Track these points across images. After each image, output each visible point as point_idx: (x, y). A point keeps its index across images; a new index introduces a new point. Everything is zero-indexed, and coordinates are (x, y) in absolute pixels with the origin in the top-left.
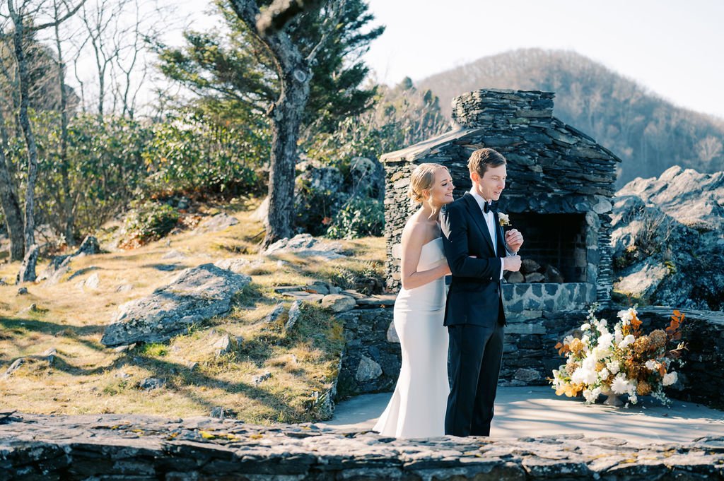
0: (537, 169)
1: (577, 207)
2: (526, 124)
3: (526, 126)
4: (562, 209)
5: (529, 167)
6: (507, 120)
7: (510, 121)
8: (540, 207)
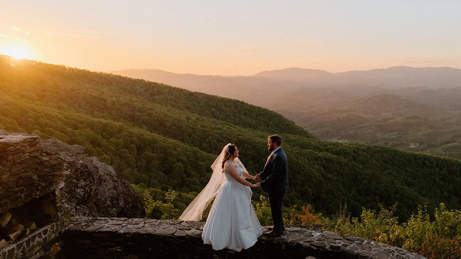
0: (35, 177)
1: (52, 189)
2: (28, 156)
3: (28, 157)
4: (46, 192)
5: (32, 177)
6: (20, 156)
7: (22, 156)
8: (37, 195)
